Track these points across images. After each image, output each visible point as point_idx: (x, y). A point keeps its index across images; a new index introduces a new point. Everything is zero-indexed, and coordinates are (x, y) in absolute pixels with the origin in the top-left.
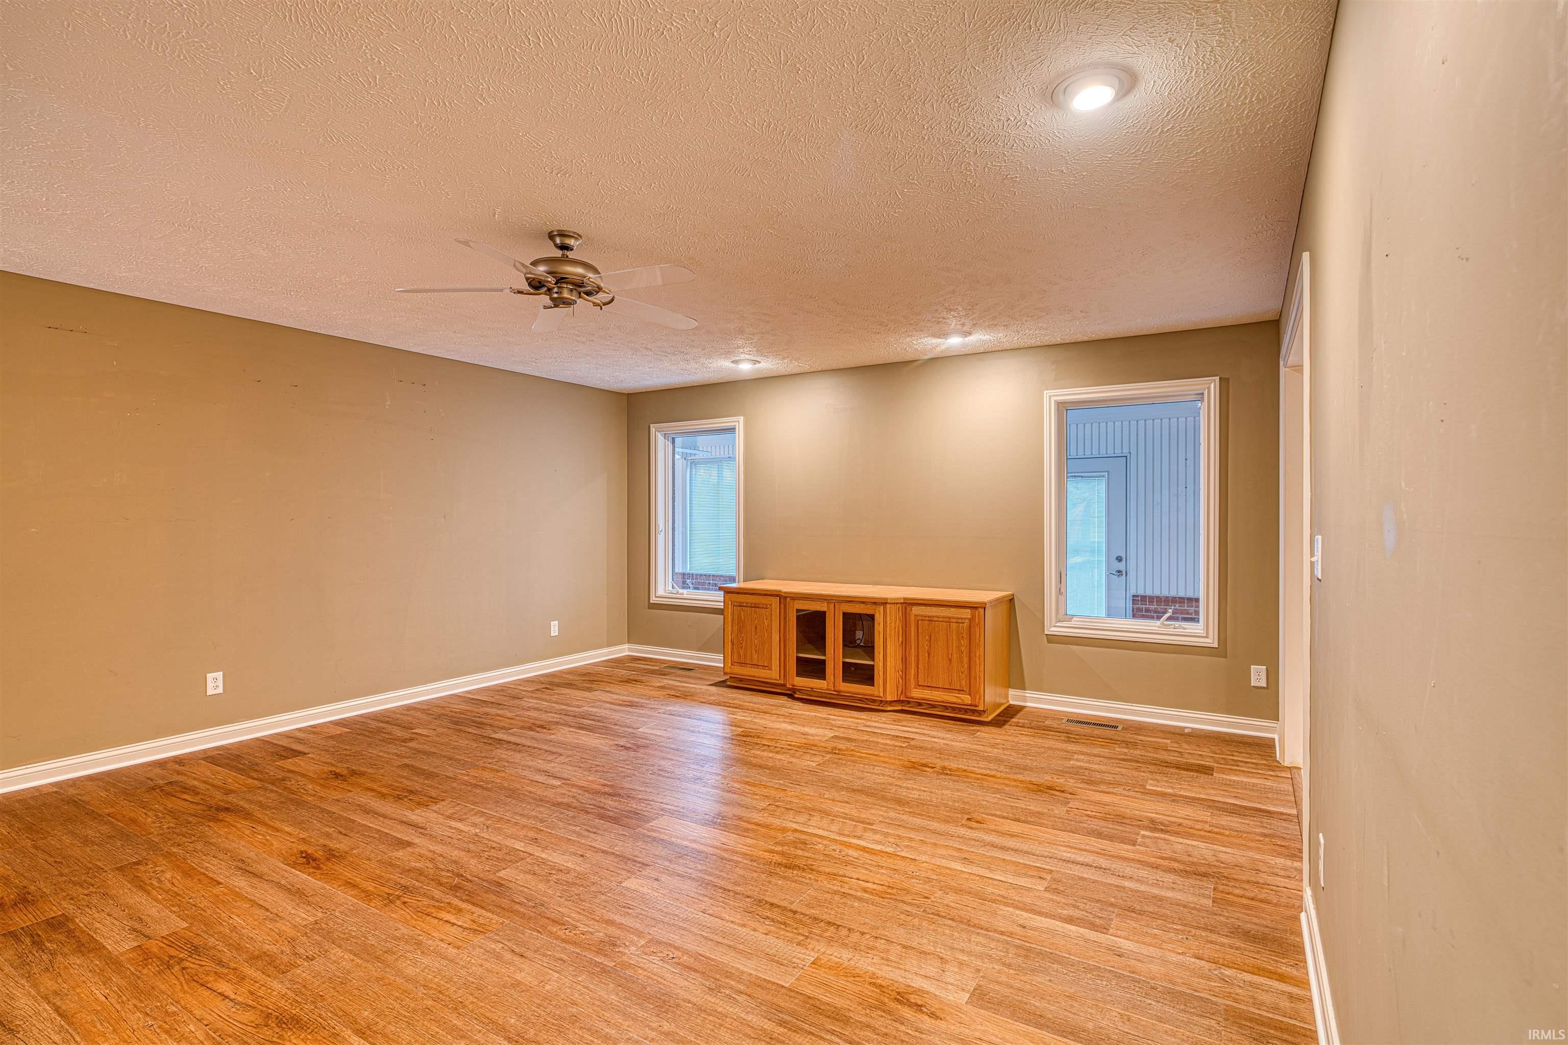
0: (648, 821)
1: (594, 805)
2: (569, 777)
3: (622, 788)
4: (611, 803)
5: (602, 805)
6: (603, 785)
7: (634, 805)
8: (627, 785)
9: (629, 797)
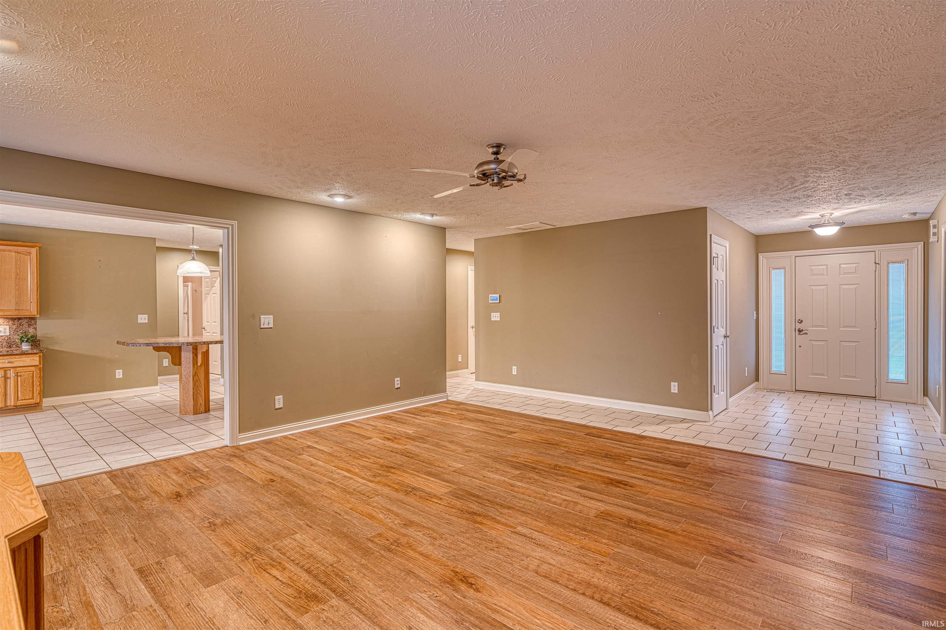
0: (450, 492)
1: (485, 505)
2: (512, 535)
3: (467, 519)
4: (473, 506)
5: (480, 506)
6: (482, 523)
7: (458, 504)
8: (464, 522)
9: (462, 511)
